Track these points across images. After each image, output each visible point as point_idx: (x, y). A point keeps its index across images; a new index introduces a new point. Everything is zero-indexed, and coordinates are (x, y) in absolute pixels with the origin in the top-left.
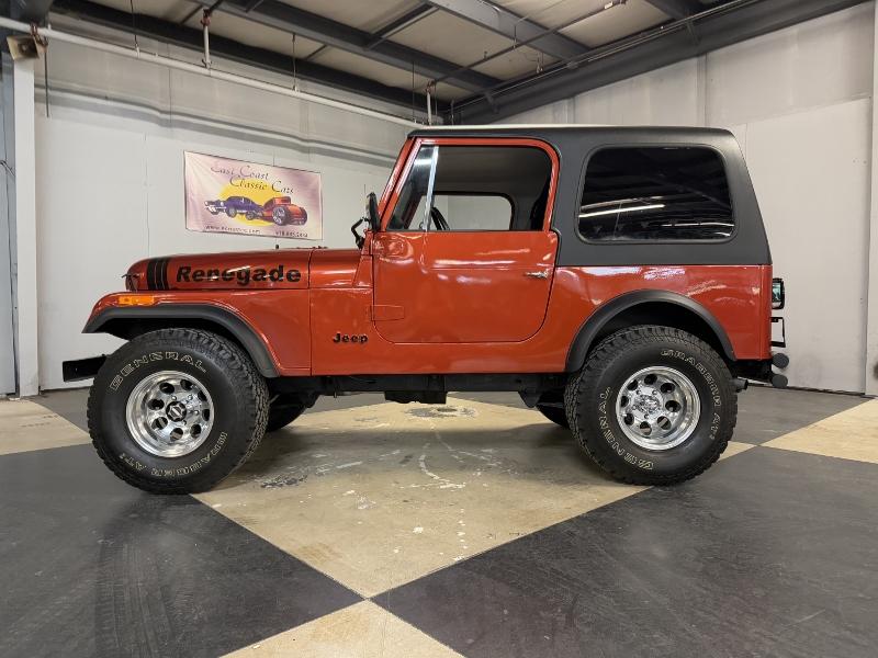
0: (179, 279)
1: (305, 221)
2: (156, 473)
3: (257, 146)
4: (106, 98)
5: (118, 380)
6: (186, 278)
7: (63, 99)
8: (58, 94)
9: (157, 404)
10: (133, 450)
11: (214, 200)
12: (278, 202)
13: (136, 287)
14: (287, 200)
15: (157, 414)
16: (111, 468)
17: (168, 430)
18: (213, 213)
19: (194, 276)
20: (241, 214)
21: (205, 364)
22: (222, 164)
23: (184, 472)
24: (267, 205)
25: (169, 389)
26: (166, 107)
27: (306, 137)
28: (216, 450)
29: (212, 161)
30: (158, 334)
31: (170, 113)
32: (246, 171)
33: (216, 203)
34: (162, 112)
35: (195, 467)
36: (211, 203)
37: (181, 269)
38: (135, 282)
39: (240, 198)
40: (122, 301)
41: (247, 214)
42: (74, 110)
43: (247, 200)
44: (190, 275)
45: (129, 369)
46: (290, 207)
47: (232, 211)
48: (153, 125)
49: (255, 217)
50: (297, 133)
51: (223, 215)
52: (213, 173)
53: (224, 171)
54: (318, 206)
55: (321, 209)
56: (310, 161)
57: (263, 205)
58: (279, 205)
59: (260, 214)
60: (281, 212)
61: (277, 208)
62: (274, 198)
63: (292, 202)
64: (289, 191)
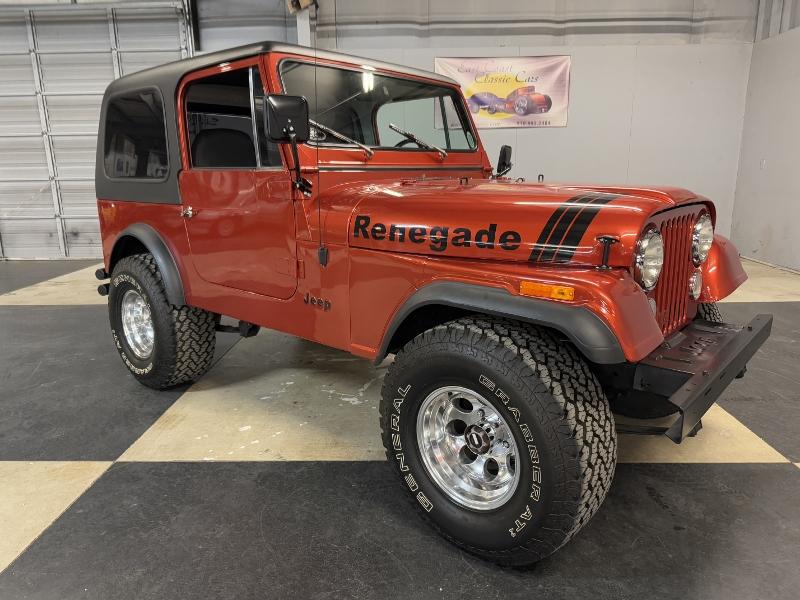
1: (549, 108)
3: (508, 38)
4: (377, 23)
7: (347, 31)
8: (344, 27)
12: (520, 92)
14: (531, 89)
20: (485, 109)
22: (468, 64)
24: (509, 97)
26: (426, 19)
27: (561, 17)
29: (459, 62)
31: (428, 23)
34: (422, 24)
39: (483, 94)
41: (489, 109)
42: (354, 38)
43: (490, 94)
46: (533, 96)
47: (475, 107)
48: (414, 38)
49: (497, 110)
50: (552, 17)
52: (459, 74)
53: (468, 71)
54: (564, 91)
55: (567, 93)
56: (564, 44)
57: (505, 97)
58: (522, 95)
59: (502, 107)
60: (523, 102)
61: (520, 98)
62: (517, 89)
63: (536, 90)
64: (534, 80)
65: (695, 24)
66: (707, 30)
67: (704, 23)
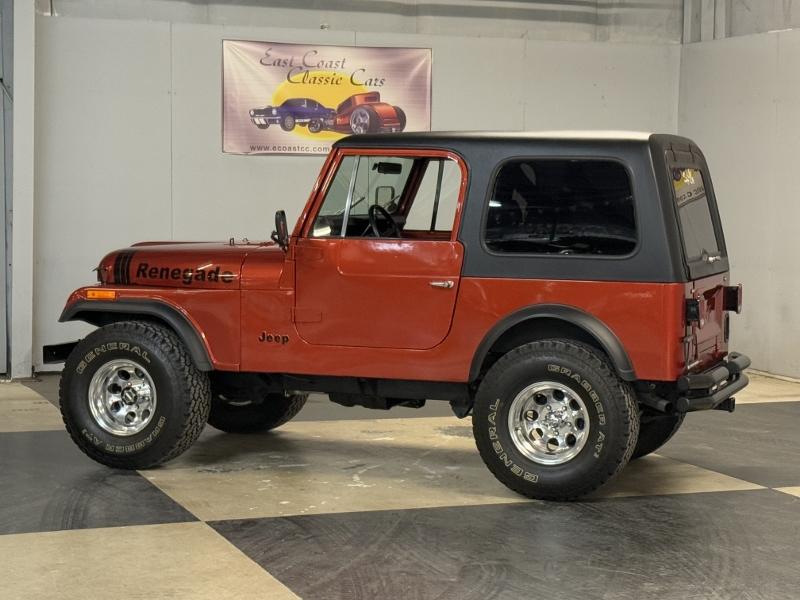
0: (138, 275)
1: (403, 127)
2: (109, 448)
5: (82, 366)
6: (144, 275)
9: (115, 389)
10: (93, 427)
11: (263, 106)
12: (359, 101)
13: (105, 280)
14: (374, 97)
15: (114, 398)
16: (76, 442)
17: (123, 412)
18: (261, 126)
19: (151, 272)
20: (303, 124)
21: (150, 356)
22: (275, 54)
23: (130, 449)
24: (342, 107)
25: (125, 375)
28: (156, 432)
29: (261, 50)
30: (115, 327)
32: (311, 60)
33: (267, 111)
35: (140, 445)
36: (258, 112)
37: (141, 265)
38: (105, 275)
39: (301, 101)
40: (90, 295)
41: (310, 125)
43: (311, 103)
44: (147, 272)
45: (91, 356)
46: (378, 109)
47: (289, 121)
49: (323, 127)
51: (276, 128)
52: (262, 67)
53: (278, 63)
54: (424, 102)
55: (428, 106)
56: (418, 31)
57: (336, 108)
58: (361, 106)
59: (330, 122)
60: (363, 116)
61: (358, 110)
62: (353, 96)
63: (382, 99)
64: (378, 83)
65: (601, 11)
66: (618, 21)
67: (614, 11)
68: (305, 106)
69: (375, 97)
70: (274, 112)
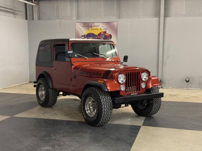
1: (111, 38)
11: (83, 35)
20: (91, 38)
24: (99, 34)
47: (88, 37)
49: (95, 38)
51: (86, 38)
52: (83, 27)
53: (86, 26)
57: (97, 35)
58: (102, 34)
59: (97, 37)
60: (103, 36)
61: (102, 35)
62: (101, 32)
63: (107, 33)
64: (106, 29)
68: (91, 34)
69: (105, 32)
70: (86, 36)
